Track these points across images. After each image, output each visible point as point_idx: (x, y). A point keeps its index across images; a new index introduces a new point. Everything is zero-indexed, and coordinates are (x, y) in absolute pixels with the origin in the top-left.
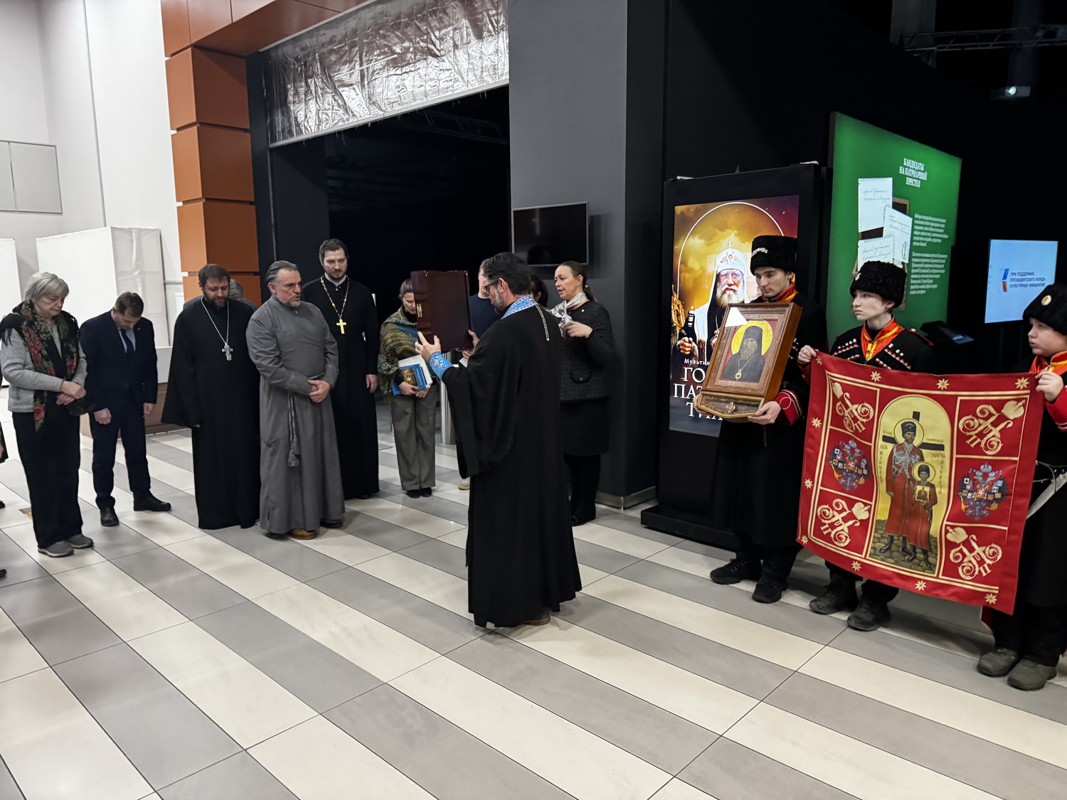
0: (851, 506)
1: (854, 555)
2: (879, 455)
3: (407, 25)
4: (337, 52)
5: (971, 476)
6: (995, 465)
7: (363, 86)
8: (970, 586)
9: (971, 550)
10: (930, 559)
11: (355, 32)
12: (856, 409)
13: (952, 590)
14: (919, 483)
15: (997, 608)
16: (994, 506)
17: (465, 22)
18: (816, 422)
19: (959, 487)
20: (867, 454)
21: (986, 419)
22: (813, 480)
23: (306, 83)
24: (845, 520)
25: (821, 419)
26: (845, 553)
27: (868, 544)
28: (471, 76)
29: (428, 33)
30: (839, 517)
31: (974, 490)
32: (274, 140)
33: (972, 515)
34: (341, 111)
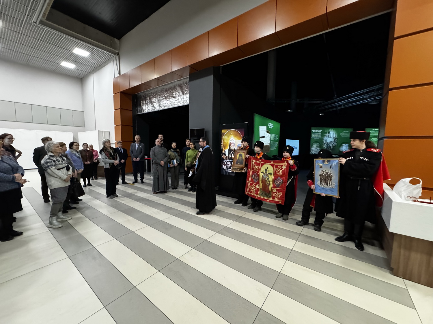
0: (256, 186)
1: (256, 195)
2: (260, 176)
3: (168, 91)
4: (152, 95)
5: (276, 180)
6: (281, 177)
7: (158, 103)
8: (277, 200)
9: (277, 193)
10: (270, 196)
11: (157, 91)
12: (256, 167)
13: (273, 201)
14: (267, 181)
15: (281, 204)
16: (281, 185)
17: (180, 91)
18: (249, 170)
19: (274, 182)
20: (258, 175)
21: (280, 169)
22: (249, 181)
23: (145, 101)
24: (255, 188)
25: (250, 169)
26: (254, 195)
27: (259, 193)
28: (181, 102)
29: (173, 93)
30: (253, 188)
31: (277, 182)
32: (138, 113)
33: (277, 187)
34: (153, 108)
